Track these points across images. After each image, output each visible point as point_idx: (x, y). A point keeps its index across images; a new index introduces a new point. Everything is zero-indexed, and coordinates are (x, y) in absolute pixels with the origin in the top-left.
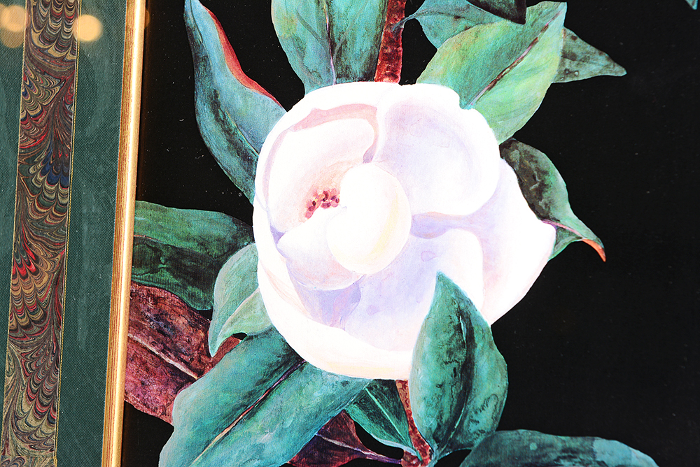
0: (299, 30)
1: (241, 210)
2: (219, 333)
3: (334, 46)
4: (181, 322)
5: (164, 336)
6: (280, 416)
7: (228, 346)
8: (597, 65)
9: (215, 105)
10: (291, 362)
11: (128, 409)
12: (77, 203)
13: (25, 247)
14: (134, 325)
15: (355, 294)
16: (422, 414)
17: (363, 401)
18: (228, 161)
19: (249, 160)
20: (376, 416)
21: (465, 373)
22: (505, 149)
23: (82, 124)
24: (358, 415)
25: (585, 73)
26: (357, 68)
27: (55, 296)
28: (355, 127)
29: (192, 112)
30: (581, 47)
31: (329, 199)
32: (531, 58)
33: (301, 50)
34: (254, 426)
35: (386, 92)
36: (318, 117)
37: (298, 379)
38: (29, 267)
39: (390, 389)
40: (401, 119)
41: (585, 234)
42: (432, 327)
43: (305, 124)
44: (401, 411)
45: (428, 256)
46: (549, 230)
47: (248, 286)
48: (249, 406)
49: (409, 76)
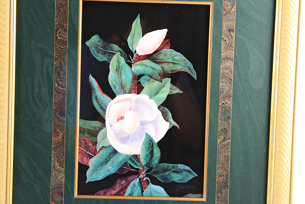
0: (115, 83)
1: (103, 121)
2: (99, 147)
3: (122, 87)
4: (90, 144)
5: (87, 148)
6: (113, 163)
7: (101, 149)
8: (177, 91)
9: (97, 99)
10: (115, 152)
11: (79, 163)
12: (67, 120)
13: (55, 130)
14: (80, 146)
15: (128, 137)
16: (143, 161)
17: (130, 159)
18: (100, 111)
19: (104, 110)
20: (133, 162)
21: (152, 153)
22: (159, 107)
23: (68, 104)
24: (130, 162)
25: (175, 92)
26: (127, 91)
27: (63, 140)
28: (127, 103)
29: (91, 100)
30: (174, 87)
31: (122, 118)
32: (163, 89)
33: (115, 87)
34: (107, 165)
35: (134, 96)
36: (119, 101)
37: (116, 155)
38: (57, 134)
39: (136, 157)
40: (137, 101)
41: (175, 124)
42: (145, 144)
43: (116, 103)
44: (139, 161)
45: (143, 129)
46: (168, 124)
47: (105, 136)
48: (106, 161)
49: (138, 93)
